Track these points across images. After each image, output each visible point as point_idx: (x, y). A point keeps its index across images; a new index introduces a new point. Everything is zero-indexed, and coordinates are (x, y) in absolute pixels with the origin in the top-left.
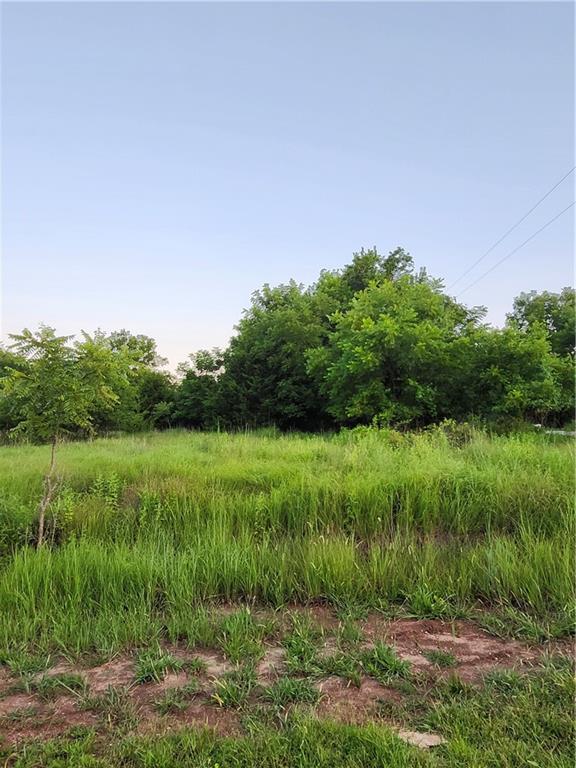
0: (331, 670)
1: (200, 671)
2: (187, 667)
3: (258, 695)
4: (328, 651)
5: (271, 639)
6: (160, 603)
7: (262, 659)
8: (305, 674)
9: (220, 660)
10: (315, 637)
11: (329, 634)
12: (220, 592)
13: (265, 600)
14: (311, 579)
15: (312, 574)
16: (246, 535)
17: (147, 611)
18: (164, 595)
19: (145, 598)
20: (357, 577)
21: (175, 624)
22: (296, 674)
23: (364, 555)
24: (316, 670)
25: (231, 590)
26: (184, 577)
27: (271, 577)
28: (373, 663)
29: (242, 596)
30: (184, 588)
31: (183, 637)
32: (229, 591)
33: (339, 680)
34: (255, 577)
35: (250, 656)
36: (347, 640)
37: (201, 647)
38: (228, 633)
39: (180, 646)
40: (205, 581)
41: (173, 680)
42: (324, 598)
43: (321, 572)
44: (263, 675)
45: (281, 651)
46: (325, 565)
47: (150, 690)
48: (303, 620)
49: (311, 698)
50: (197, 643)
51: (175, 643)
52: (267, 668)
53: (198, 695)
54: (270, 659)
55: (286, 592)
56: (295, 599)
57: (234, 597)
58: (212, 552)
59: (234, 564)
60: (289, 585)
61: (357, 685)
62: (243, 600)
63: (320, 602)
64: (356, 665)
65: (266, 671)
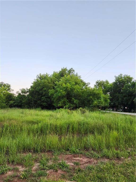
0: (51, 168)
1: (17, 170)
2: (14, 170)
3: (32, 175)
4: (50, 163)
5: (36, 161)
6: (7, 153)
7: (34, 166)
8: (44, 169)
9: (23, 167)
10: (47, 160)
11: (51, 159)
12: (24, 149)
13: (35, 151)
14: (47, 146)
15: (47, 144)
16: (31, 135)
17: (4, 155)
18: (9, 151)
19: (3, 152)
20: (58, 145)
21: (11, 158)
22: (42, 169)
23: (60, 139)
24: (47, 168)
25: (27, 149)
26: (14, 146)
27: (37, 145)
28: (61, 165)
29: (29, 150)
30: (14, 149)
31: (13, 162)
32: (26, 149)
33: (52, 170)
34: (33, 145)
35: (31, 166)
36: (55, 160)
37: (18, 164)
38: (25, 160)
39: (12, 164)
40: (20, 147)
41: (10, 173)
42: (50, 150)
43: (50, 144)
44: (34, 170)
45: (38, 164)
46: (51, 142)
47: (3, 176)
48: (44, 156)
49: (45, 175)
50: (17, 163)
51: (11, 163)
52: (35, 168)
53: (16, 176)
54: (36, 166)
55: (41, 149)
56: (43, 151)
57: (27, 151)
58: (22, 139)
59: (28, 142)
60: (42, 147)
61: (57, 171)
62: (30, 151)
63: (49, 151)
64: (57, 166)
65: (34, 169)
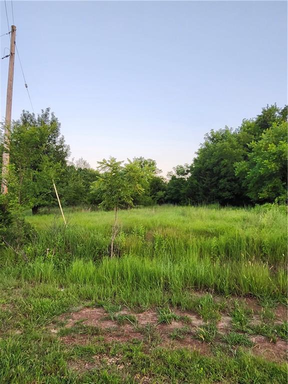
0: (258, 332)
1: (188, 322)
2: (182, 319)
3: (219, 338)
4: (256, 322)
5: (224, 312)
6: (166, 287)
7: (220, 321)
8: (244, 332)
9: (198, 318)
10: (248, 314)
11: (256, 313)
12: (195, 285)
13: (219, 292)
14: (244, 284)
15: (245, 281)
16: (207, 259)
17: (161, 291)
18: (169, 284)
19: (160, 284)
20: (271, 285)
21: (175, 299)
22: (238, 331)
23: (274, 274)
24: (250, 331)
25: (201, 284)
26: (178, 276)
27: (222, 281)
28: (283, 332)
29: (206, 288)
30: (177, 281)
31: (179, 305)
32: (199, 285)
33: (263, 338)
34: (213, 280)
35: (213, 318)
36: (266, 318)
37: (190, 311)
38: (201, 306)
39: (178, 309)
40: (188, 279)
41: (175, 325)
42: (252, 294)
43: (250, 281)
44: (221, 329)
45: (229, 319)
46: (251, 277)
47: (165, 327)
48: (241, 305)
49: (249, 345)
50: (186, 309)
51: (176, 307)
52: (223, 326)
53: (189, 333)
54: (224, 322)
55: (230, 289)
56: (235, 293)
57: (202, 288)
58: (190, 266)
59: (202, 272)
60: (231, 286)
61: (274, 342)
62: (207, 291)
63: (249, 296)
64: (273, 332)
65: (222, 327)
